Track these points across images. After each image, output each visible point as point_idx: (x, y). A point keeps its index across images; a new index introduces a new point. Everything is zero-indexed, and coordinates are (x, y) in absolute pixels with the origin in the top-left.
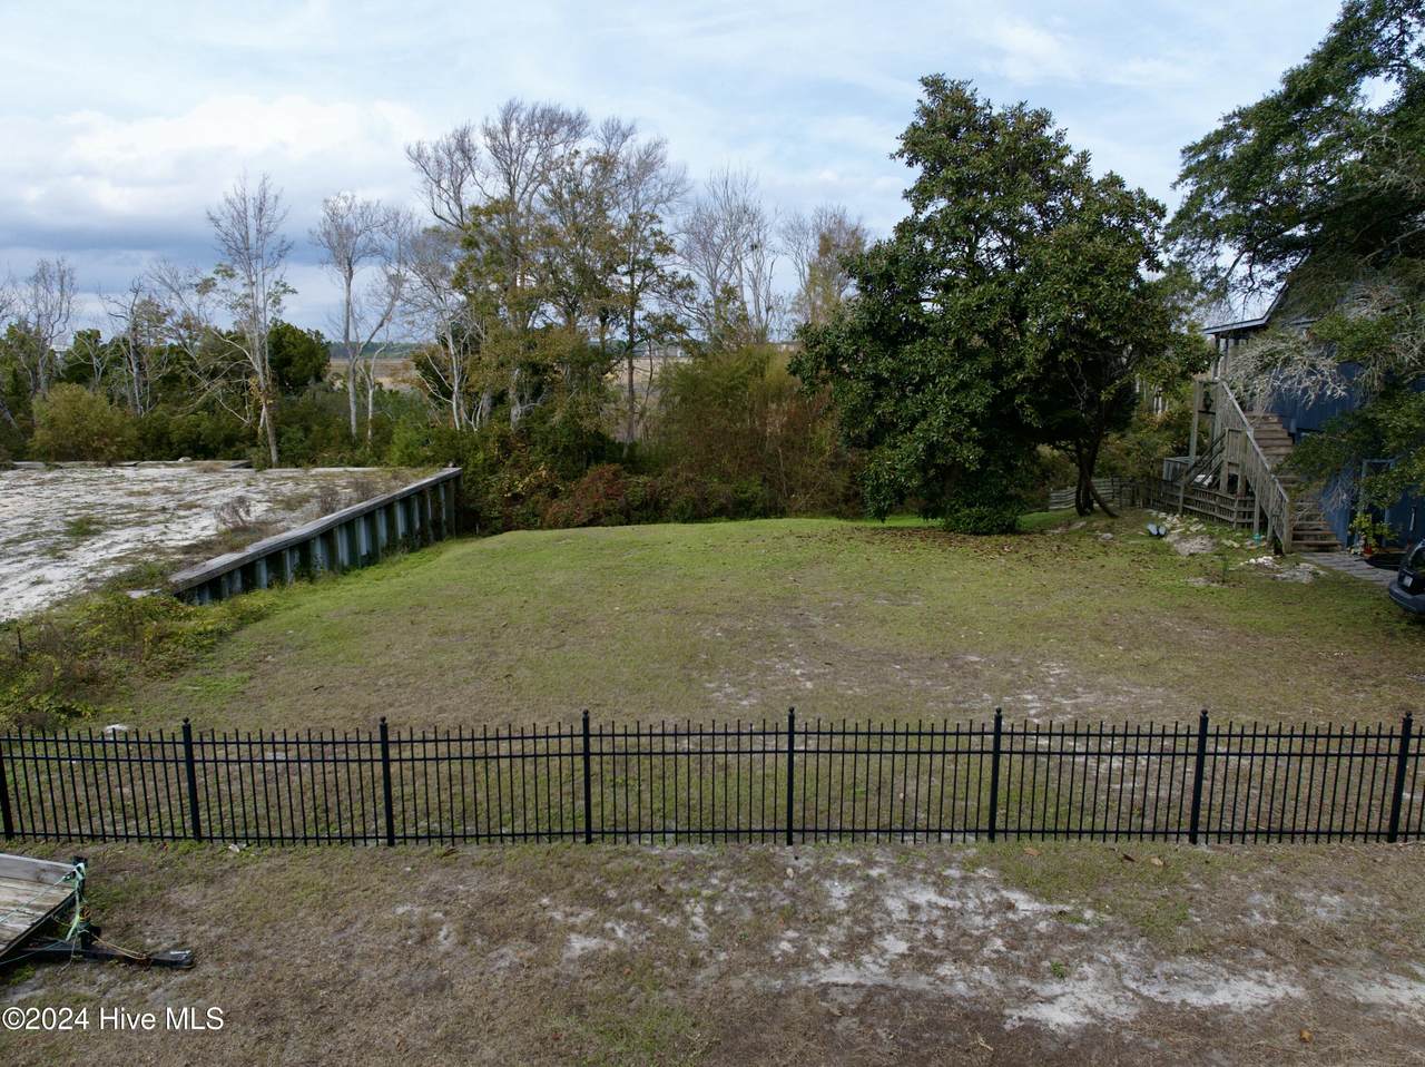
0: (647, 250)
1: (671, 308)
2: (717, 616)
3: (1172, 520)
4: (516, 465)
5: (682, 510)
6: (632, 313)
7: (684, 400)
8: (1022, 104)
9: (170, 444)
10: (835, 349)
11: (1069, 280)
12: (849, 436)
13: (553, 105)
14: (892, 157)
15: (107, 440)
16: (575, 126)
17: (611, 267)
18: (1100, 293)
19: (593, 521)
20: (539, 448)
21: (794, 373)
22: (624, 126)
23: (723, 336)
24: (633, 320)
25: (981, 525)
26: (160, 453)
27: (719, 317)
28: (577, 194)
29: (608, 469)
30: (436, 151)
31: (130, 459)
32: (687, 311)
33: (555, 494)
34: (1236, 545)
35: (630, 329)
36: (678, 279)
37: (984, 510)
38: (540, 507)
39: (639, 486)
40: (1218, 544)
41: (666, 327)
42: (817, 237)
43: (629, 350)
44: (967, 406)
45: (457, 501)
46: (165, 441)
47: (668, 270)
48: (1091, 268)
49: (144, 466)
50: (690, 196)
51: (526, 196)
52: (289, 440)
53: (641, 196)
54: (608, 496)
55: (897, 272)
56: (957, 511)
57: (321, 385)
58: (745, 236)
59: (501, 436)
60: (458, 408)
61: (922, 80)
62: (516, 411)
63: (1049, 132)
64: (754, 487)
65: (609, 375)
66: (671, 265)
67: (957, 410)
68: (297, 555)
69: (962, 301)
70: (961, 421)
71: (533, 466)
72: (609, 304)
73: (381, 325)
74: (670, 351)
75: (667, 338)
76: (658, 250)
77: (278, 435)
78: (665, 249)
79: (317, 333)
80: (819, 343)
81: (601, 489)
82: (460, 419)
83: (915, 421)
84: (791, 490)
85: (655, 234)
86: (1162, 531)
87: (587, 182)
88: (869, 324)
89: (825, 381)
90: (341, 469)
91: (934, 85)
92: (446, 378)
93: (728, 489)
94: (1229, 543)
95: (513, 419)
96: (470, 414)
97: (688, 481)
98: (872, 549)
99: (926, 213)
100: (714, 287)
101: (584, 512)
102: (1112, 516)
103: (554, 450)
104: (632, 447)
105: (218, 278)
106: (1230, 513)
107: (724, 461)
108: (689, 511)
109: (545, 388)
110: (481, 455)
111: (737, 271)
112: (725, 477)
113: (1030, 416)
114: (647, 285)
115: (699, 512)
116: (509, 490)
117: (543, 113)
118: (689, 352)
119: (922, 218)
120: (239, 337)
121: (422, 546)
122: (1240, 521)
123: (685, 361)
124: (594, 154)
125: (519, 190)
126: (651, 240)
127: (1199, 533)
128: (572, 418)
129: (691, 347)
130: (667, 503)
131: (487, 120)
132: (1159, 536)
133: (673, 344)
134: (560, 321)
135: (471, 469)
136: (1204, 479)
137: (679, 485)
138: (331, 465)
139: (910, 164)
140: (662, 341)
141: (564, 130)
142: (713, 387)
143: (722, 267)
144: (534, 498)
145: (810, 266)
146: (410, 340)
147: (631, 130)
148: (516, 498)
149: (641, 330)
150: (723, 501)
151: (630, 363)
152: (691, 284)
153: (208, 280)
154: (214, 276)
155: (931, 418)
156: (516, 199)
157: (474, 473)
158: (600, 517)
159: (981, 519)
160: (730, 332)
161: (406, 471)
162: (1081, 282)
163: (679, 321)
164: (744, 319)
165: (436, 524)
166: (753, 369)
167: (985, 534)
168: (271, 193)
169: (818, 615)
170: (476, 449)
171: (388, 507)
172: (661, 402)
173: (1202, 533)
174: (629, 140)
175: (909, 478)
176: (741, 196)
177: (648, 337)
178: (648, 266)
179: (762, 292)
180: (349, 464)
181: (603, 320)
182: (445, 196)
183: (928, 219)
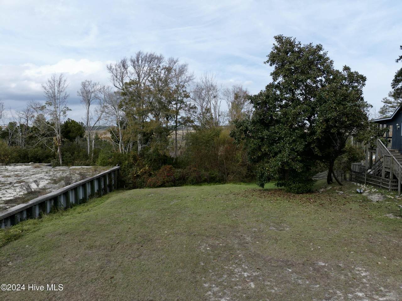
0: (181, 96)
1: (189, 115)
2: (207, 237)
3: (364, 187)
4: (138, 165)
5: (192, 180)
6: (177, 117)
7: (193, 144)
8: (311, 44)
9: (28, 158)
10: (247, 128)
11: (335, 103)
12: (251, 158)
13: (152, 53)
14: (265, 63)
15: (6, 157)
16: (159, 59)
17: (170, 102)
18: (347, 108)
19: (163, 185)
20: (146, 160)
21: (232, 136)
22: (175, 60)
23: (205, 124)
24: (177, 119)
25: (300, 190)
26: (24, 161)
27: (204, 118)
28: (160, 79)
29: (168, 167)
30: (116, 66)
31: (13, 163)
32: (194, 116)
33: (150, 175)
34: (392, 198)
35: (176, 122)
36: (191, 106)
37: (300, 185)
38: (145, 179)
39: (178, 172)
40: (385, 197)
41: (187, 121)
42: (233, 94)
43: (175, 128)
44: (296, 148)
45: (118, 177)
46: (26, 157)
47: (188, 103)
48: (342, 99)
49: (18, 165)
50: (195, 80)
51: (144, 81)
52: (66, 157)
53: (180, 80)
54: (168, 176)
55: (269, 101)
56: (290, 185)
57: (82, 139)
58: (212, 94)
59: (133, 156)
60: (121, 146)
61: (275, 37)
62: (140, 147)
63: (321, 53)
64: (216, 173)
65: (169, 136)
66: (189, 102)
67: (292, 150)
68: (53, 202)
69: (293, 111)
70: (294, 154)
71: (144, 166)
72: (169, 114)
73: (98, 120)
74: (189, 128)
75: (188, 124)
76: (185, 97)
77: (63, 155)
78: (187, 96)
79: (82, 123)
80: (242, 126)
81: (166, 174)
82: (122, 150)
83: (276, 154)
84: (228, 174)
85: (184, 92)
86: (362, 191)
87: (162, 75)
88: (259, 119)
89: (243, 139)
90: (80, 167)
91: (279, 39)
92: (118, 137)
93: (207, 174)
94: (389, 196)
95: (139, 150)
96: (125, 148)
97: (194, 171)
98: (262, 200)
99: (278, 81)
100: (202, 109)
101: (160, 181)
102: (341, 185)
103: (151, 160)
104: (177, 159)
105: (47, 105)
106: (388, 185)
107: (206, 164)
108: (195, 181)
109: (150, 140)
110: (127, 162)
111: (209, 104)
112: (206, 169)
113: (317, 151)
114: (181, 108)
115: (198, 181)
116: (136, 174)
117: (150, 55)
118: (195, 129)
119: (276, 83)
120: (53, 124)
121: (104, 194)
122: (392, 188)
123: (193, 131)
124: (164, 67)
125: (141, 79)
126: (183, 93)
127: (375, 192)
128: (156, 150)
129: (195, 127)
130: (187, 178)
131: (132, 57)
132: (361, 193)
133: (189, 126)
134: (154, 119)
135: (123, 166)
136: (370, 171)
137: (191, 172)
138: (78, 165)
139: (271, 65)
140: (186, 126)
141: (156, 60)
142: (202, 140)
143: (204, 103)
144: (144, 176)
145: (231, 103)
146: (107, 125)
147: (177, 61)
148: (138, 176)
149: (179, 122)
150: (206, 177)
151: (176, 132)
152: (195, 108)
153: (43, 106)
154: (45, 105)
155: (283, 153)
156: (141, 81)
157: (125, 168)
158: (165, 183)
159: (299, 188)
160: (208, 122)
161: (102, 168)
162: (339, 103)
163: (192, 119)
164: (212, 118)
165: (110, 186)
166: (216, 134)
167: (301, 193)
168: (63, 80)
169: (248, 236)
170: (126, 160)
171: (91, 182)
172: (186, 144)
173: (377, 192)
174: (176, 64)
175: (275, 174)
176: (210, 82)
177: (182, 124)
178: (182, 102)
179: (217, 110)
180: (84, 165)
181: (167, 119)
182: (118, 80)
183: (279, 83)
